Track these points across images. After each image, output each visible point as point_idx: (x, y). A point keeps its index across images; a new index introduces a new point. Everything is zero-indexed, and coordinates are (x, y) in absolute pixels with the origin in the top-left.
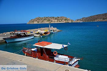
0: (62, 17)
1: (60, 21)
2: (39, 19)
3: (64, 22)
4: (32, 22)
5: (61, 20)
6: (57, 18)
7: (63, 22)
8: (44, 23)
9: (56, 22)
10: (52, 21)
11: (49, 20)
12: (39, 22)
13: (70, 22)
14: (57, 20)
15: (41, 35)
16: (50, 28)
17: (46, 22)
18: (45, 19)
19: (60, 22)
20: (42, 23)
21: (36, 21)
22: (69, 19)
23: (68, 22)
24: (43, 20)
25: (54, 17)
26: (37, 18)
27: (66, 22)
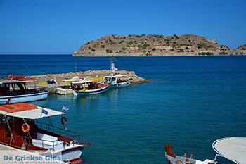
0: (188, 36)
1: (182, 51)
2: (113, 40)
3: (196, 53)
4: (90, 51)
5: (184, 47)
7: (190, 54)
8: (128, 55)
9: (167, 51)
10: (154, 49)
11: (146, 46)
12: (111, 52)
13: (216, 53)
14: (170, 47)
17: (135, 51)
18: (131, 43)
19: (181, 54)
20: (121, 55)
21: (103, 47)
22: (213, 42)
23: (208, 54)
24: (124, 44)
25: (161, 37)
26: (107, 39)
27: (203, 54)
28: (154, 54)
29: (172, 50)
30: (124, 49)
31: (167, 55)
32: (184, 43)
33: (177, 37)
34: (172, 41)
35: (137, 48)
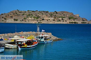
0: (63, 12)
1: (60, 20)
2: (18, 13)
3: (68, 22)
4: (3, 19)
5: (61, 19)
6: (54, 15)
7: (65, 23)
8: (27, 22)
9: (51, 21)
10: (43, 19)
11: (38, 17)
12: (17, 20)
13: (80, 22)
14: (52, 18)
15: (21, 45)
16: (39, 33)
17: (32, 20)
18: (29, 15)
19: (59, 23)
20: (23, 22)
21: (12, 17)
22: (78, 16)
23: (75, 23)
24: (25, 16)
25: (47, 12)
26: (14, 12)
27: (72, 22)
28: (43, 22)
29: (54, 20)
30: (25, 19)
31: (51, 23)
32: (61, 16)
33: (56, 13)
35: (33, 18)
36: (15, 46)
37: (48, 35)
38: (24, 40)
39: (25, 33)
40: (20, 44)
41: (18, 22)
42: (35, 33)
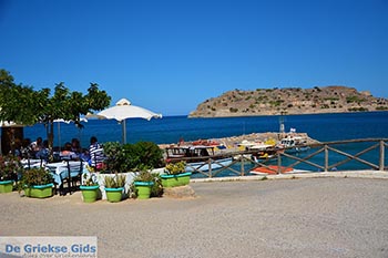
0: (332, 88)
1: (327, 106)
2: (238, 96)
3: (345, 109)
4: (210, 110)
5: (328, 102)
6: (314, 94)
7: (338, 110)
8: (257, 113)
9: (307, 108)
10: (290, 106)
11: (279, 102)
12: (236, 111)
13: (372, 108)
14: (311, 103)
16: (284, 134)
17: (266, 109)
18: (260, 98)
19: (326, 111)
20: (248, 114)
21: (226, 105)
22: (367, 94)
23: (361, 109)
24: (252, 101)
25: (298, 90)
26: (230, 95)
27: (354, 109)
28: (290, 112)
29: (314, 106)
30: (252, 107)
31: (307, 112)
32: (328, 96)
33: (319, 90)
34: (314, 95)
35: (268, 105)
36: (249, 156)
37: (302, 137)
38: (263, 146)
39: (258, 135)
40: (256, 153)
41: (239, 114)
42: (276, 134)
